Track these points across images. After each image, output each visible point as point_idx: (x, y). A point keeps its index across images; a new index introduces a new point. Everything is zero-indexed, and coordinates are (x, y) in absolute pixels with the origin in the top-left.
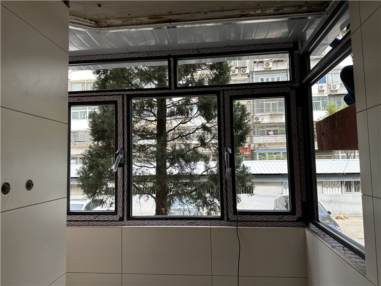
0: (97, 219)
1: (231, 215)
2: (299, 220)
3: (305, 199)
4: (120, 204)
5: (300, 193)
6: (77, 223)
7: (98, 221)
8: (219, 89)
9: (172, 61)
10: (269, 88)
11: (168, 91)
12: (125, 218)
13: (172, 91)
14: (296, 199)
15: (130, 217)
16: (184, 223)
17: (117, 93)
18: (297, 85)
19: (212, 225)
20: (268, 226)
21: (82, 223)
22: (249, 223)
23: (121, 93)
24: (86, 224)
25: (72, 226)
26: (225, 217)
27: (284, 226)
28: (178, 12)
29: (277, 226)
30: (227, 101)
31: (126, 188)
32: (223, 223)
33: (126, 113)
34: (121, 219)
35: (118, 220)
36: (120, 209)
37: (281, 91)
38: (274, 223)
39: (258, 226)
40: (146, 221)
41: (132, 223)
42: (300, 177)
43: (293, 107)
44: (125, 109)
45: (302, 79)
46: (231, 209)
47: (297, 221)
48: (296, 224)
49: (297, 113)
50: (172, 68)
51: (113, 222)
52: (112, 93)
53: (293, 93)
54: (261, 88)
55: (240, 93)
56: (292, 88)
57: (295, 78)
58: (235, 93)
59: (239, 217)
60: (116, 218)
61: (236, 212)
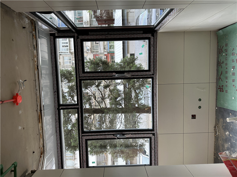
0: (154, 148)
2: (153, 35)
3: (142, 32)
4: (145, 136)
5: (138, 35)
6: (156, 160)
7: (155, 148)
8: (78, 79)
9: (62, 107)
10: (78, 51)
11: (80, 109)
12: (153, 132)
13: (80, 107)
14: (141, 37)
15: (153, 130)
16: (156, 99)
17: (81, 139)
18: (76, 35)
19: (156, 83)
20: (156, 53)
21: (156, 157)
22: (155, 63)
23: (81, 137)
24: (157, 154)
25: (157, 163)
26: (152, 76)
27: (157, 44)
28: (36, 106)
29: (156, 48)
30: (86, 75)
31: (136, 133)
32: (155, 77)
33: (93, 134)
34: (154, 134)
35: (154, 136)
36: (148, 136)
37: (79, 44)
38: (155, 49)
39: (157, 58)
40: (155, 121)
41: (156, 128)
42: (129, 34)
43: (89, 37)
44: (90, 134)
46: (147, 73)
47: (154, 36)
48: (155, 37)
49: (92, 35)
50: (66, 107)
51: (155, 139)
52: (81, 142)
53: (81, 37)
54: (78, 55)
55: (81, 67)
56: (78, 38)
57: (72, 35)
58: (81, 70)
59: (152, 69)
60: (153, 138)
61: (149, 70)
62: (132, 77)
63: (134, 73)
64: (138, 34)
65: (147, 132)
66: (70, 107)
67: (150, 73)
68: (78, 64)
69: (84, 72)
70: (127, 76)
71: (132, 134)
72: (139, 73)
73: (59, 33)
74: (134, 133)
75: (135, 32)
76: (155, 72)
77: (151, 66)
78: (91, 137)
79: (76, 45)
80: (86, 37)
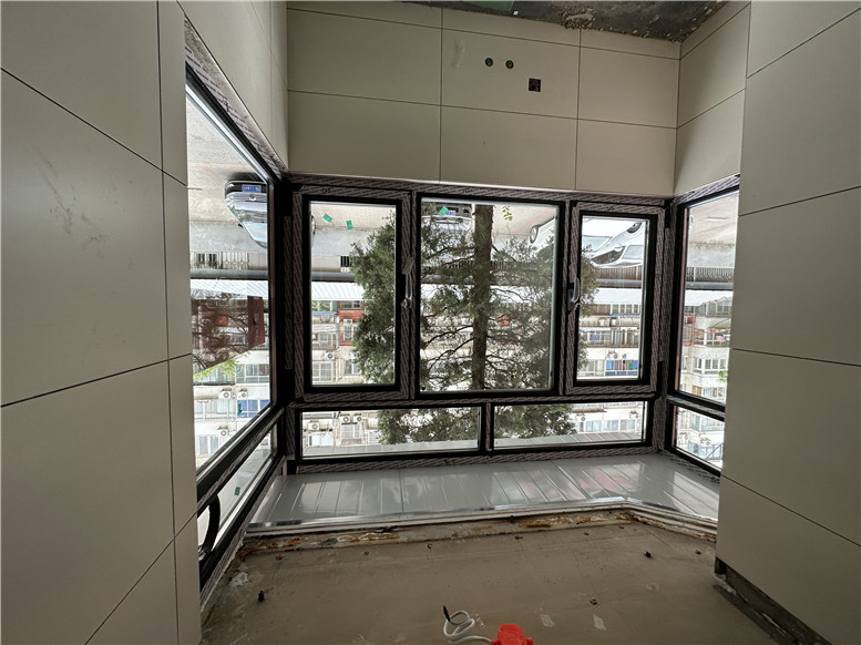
0: (609, 206)
1: (406, 200)
2: (298, 187)
3: (287, 219)
5: (295, 230)
6: (638, 202)
7: (608, 203)
8: (416, 403)
9: (487, 446)
10: (338, 402)
11: (497, 400)
12: (567, 205)
13: (490, 400)
14: (300, 221)
15: (561, 205)
18: (293, 405)
19: (436, 185)
20: (348, 179)
21: (631, 201)
22: (380, 186)
23: (566, 399)
24: (625, 199)
25: (646, 198)
26: (414, 197)
27: (322, 177)
29: (333, 178)
30: (404, 383)
31: (566, 250)
32: (418, 187)
33: (562, 367)
34: (573, 203)
35: (579, 203)
36: (575, 219)
37: (318, 396)
38: (339, 184)
39: (364, 179)
40: (537, 198)
41: (558, 196)
42: (292, 257)
43: (300, 369)
44: (561, 374)
45: (284, 414)
46: (405, 209)
47: (300, 185)
48: (303, 180)
49: (294, 360)
51: (586, 199)
53: (299, 392)
54: (350, 402)
55: (383, 395)
56: (301, 400)
57: (293, 416)
58: (391, 395)
59: (394, 195)
60: (582, 206)
61: (397, 203)
62: (414, 253)
63: (405, 249)
64: (292, 230)
65: (567, 220)
66: (488, 425)
67: (405, 201)
68: (375, 401)
69: (396, 387)
70: (411, 267)
71: (569, 263)
72: (406, 232)
73: (286, 449)
74: (566, 257)
75: (287, 238)
76: (403, 187)
77: (386, 197)
78: (570, 372)
79: (320, 406)
80: (300, 377)
